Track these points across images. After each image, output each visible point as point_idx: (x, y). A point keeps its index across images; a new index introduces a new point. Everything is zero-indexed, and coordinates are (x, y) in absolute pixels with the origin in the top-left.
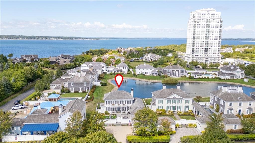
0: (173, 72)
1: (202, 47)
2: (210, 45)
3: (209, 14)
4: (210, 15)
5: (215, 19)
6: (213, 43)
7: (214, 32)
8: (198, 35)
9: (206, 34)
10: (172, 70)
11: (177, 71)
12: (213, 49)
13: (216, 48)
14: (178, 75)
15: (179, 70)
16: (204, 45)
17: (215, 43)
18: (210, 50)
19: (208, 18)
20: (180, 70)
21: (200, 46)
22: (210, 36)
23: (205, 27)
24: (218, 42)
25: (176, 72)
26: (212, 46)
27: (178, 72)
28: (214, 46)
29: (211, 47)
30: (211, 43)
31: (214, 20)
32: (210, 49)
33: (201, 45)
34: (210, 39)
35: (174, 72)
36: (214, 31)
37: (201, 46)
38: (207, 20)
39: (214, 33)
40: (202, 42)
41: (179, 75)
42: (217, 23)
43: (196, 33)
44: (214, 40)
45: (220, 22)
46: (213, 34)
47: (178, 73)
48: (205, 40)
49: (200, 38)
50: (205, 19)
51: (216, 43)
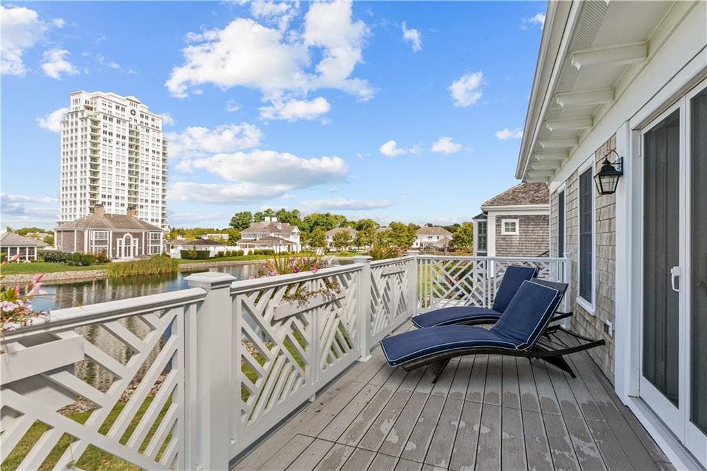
0: (118, 240)
1: (120, 201)
2: (142, 198)
3: (135, 112)
4: (138, 117)
5: (151, 131)
6: (150, 191)
7: (150, 164)
8: (107, 165)
9: (130, 166)
10: (113, 233)
11: (134, 237)
12: (150, 208)
13: (157, 205)
14: (140, 251)
15: (141, 234)
16: (126, 195)
17: (153, 192)
18: (142, 210)
19: (133, 123)
20: (146, 233)
21: (113, 197)
22: (140, 171)
23: (127, 145)
24: (161, 191)
25: (132, 239)
26: (146, 201)
27: (137, 240)
28: (153, 202)
29: (144, 204)
30: (144, 191)
31: (148, 131)
32: (142, 207)
33: (117, 195)
34: (142, 181)
35: (123, 240)
36: (151, 161)
37: (117, 198)
38: (130, 126)
39: (150, 167)
40: (120, 187)
41: (143, 253)
42: (156, 143)
43: (100, 155)
44: (150, 186)
45: (161, 141)
46: (147, 169)
47: (140, 245)
48: (127, 182)
49: (114, 172)
50: (125, 121)
51: (155, 192)
